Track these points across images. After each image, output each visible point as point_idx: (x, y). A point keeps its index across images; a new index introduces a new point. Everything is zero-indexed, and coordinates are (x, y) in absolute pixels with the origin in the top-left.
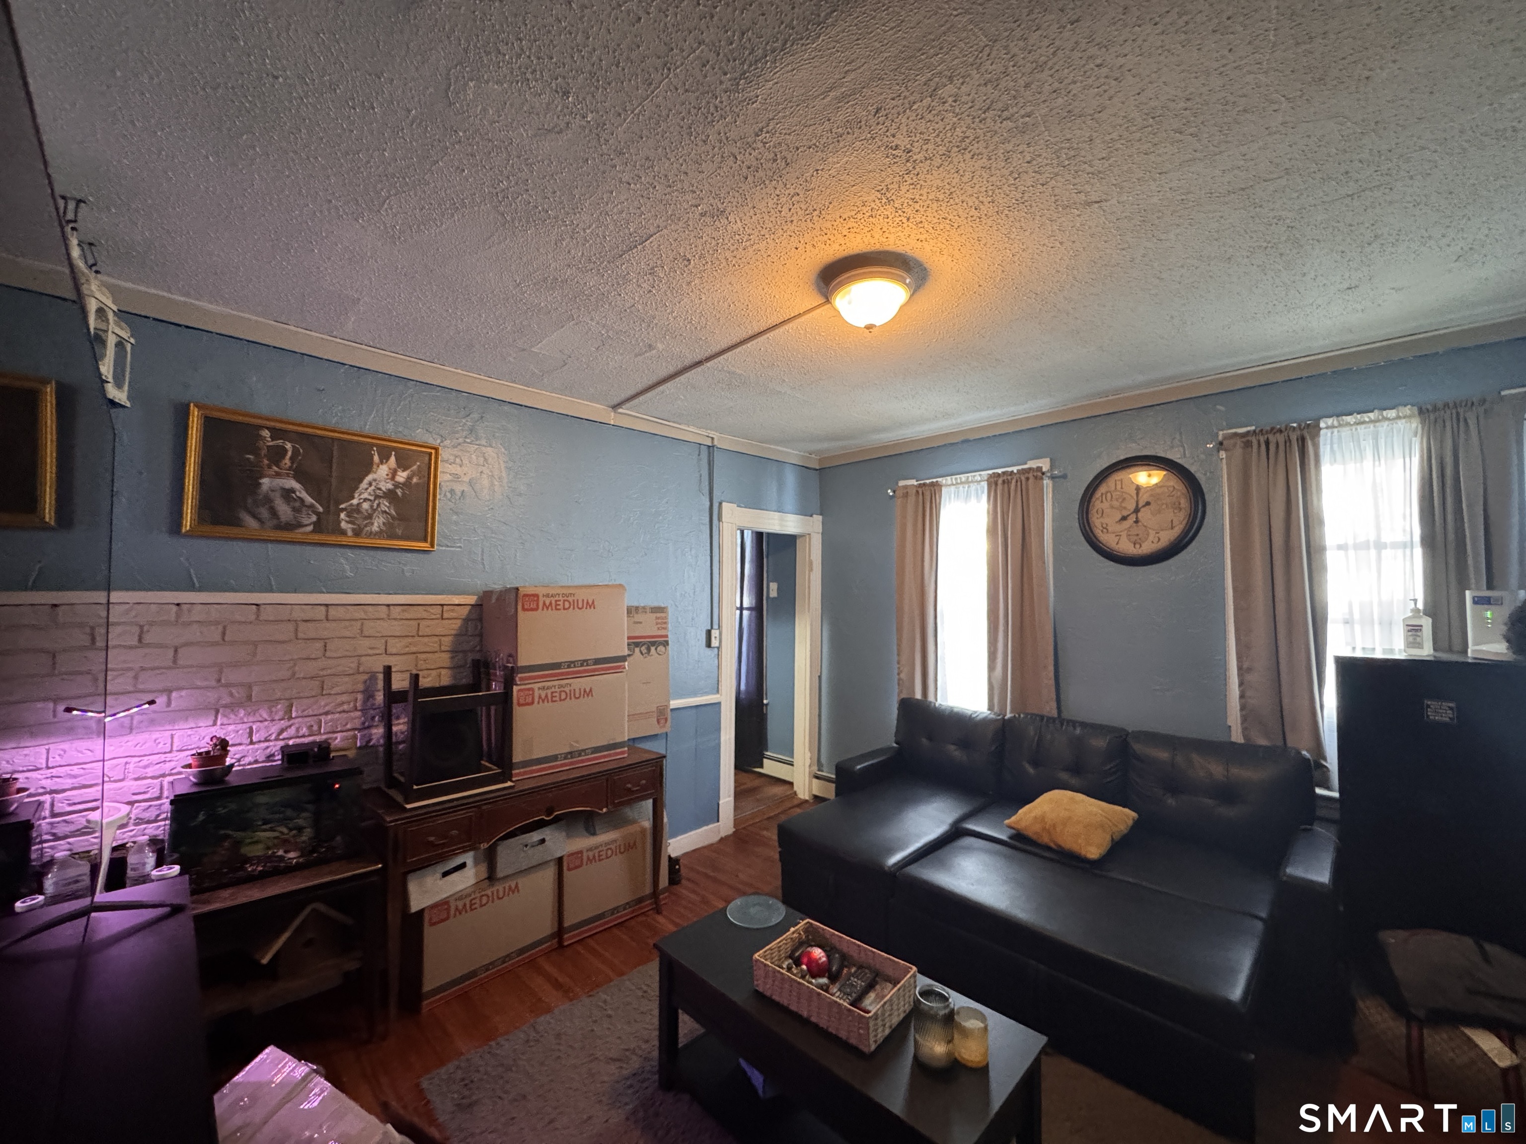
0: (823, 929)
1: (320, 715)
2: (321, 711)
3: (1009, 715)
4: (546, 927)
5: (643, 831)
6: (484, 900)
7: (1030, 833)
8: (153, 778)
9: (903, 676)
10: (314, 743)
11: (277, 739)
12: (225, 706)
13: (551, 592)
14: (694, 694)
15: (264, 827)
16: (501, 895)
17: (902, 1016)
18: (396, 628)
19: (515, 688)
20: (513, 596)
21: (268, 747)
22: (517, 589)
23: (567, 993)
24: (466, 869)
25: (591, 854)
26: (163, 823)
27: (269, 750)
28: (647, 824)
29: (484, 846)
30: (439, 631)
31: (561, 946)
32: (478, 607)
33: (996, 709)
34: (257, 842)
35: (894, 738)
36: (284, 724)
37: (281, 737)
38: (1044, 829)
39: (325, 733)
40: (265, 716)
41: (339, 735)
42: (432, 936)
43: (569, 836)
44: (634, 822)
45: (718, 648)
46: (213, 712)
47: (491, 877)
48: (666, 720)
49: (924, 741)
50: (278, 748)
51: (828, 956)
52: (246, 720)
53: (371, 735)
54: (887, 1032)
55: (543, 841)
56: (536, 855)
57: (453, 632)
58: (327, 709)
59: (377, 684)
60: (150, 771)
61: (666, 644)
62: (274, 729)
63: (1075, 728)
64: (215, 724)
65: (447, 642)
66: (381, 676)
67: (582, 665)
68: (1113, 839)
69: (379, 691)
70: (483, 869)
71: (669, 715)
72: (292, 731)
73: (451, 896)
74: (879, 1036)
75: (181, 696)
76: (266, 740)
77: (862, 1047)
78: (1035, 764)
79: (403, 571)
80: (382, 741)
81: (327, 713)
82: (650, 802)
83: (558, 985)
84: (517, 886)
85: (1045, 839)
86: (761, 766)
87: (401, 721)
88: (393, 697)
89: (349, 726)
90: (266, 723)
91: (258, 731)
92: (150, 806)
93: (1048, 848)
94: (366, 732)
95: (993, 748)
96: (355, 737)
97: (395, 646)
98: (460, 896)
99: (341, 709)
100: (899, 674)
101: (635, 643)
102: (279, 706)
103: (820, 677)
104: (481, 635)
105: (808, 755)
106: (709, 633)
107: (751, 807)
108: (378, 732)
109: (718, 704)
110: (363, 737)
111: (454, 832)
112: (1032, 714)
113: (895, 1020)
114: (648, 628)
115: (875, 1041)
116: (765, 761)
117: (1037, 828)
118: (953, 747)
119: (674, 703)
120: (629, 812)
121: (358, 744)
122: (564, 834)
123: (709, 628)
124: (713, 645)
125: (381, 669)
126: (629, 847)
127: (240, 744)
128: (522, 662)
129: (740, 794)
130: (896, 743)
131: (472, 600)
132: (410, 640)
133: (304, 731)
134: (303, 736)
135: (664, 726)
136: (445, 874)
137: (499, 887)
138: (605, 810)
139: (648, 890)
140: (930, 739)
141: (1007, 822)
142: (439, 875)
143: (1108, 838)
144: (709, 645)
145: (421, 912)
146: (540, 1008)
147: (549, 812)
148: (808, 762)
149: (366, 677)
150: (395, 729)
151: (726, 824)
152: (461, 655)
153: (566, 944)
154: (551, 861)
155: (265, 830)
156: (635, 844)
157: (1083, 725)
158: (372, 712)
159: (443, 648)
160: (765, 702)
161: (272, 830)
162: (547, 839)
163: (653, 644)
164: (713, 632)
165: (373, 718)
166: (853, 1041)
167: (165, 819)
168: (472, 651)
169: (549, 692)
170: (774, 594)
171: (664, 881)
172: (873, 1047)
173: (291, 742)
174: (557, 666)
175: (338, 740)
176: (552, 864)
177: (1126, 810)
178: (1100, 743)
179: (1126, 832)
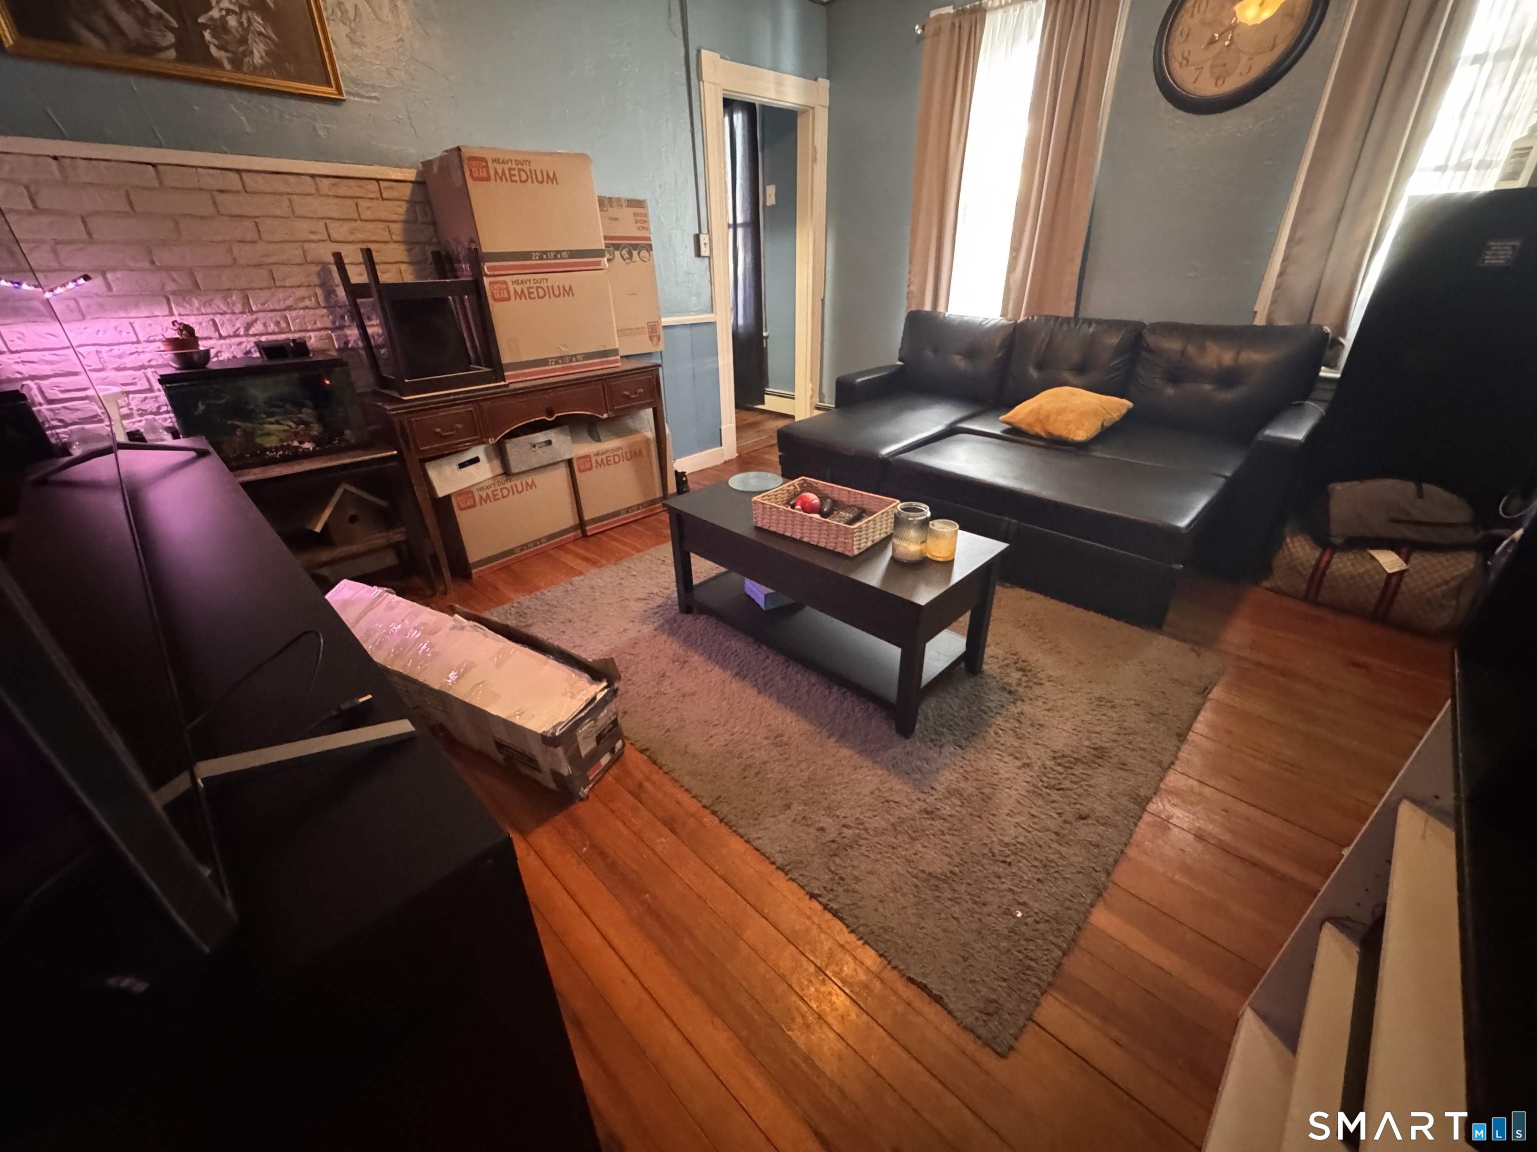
0: (817, 483)
1: (285, 310)
2: (282, 305)
3: (1022, 319)
4: (568, 519)
5: (647, 441)
6: (505, 492)
7: (1023, 426)
8: (134, 369)
9: (913, 288)
10: (288, 339)
11: (247, 335)
12: (174, 293)
13: (501, 157)
14: (687, 312)
15: (269, 420)
16: (520, 489)
17: (883, 536)
18: (332, 208)
19: (486, 281)
20: (455, 160)
21: (241, 343)
22: (458, 149)
23: (594, 563)
24: (479, 464)
25: (599, 459)
26: (167, 416)
27: (244, 346)
28: (651, 434)
29: (492, 441)
30: (384, 215)
31: (584, 535)
32: (420, 184)
33: (1010, 316)
34: (269, 434)
35: (897, 355)
36: (248, 318)
37: (250, 333)
38: (1038, 420)
39: (295, 332)
40: (224, 308)
41: (312, 334)
42: (465, 519)
43: (574, 442)
44: (637, 432)
45: (709, 258)
46: (165, 301)
47: (507, 472)
48: (659, 338)
49: (929, 354)
50: (252, 344)
51: (821, 501)
52: (203, 311)
53: (346, 336)
54: (870, 544)
55: (549, 443)
56: (544, 456)
57: (402, 218)
58: (288, 303)
59: (333, 278)
60: (129, 361)
61: (649, 248)
62: (240, 323)
63: (1090, 326)
64: (171, 314)
65: (397, 228)
66: (334, 268)
67: (555, 258)
68: (1103, 424)
69: (337, 286)
70: (497, 463)
71: (662, 332)
72: (257, 328)
73: (473, 485)
74: (862, 545)
75: (118, 279)
76: (236, 335)
77: (847, 553)
78: (1040, 367)
79: (314, 129)
80: (360, 344)
81: (289, 308)
82: (649, 411)
83: (586, 559)
84: (533, 482)
85: (1038, 430)
86: (763, 403)
87: (374, 322)
88: (355, 291)
89: (319, 325)
90: (228, 316)
91: (222, 325)
92: (146, 398)
93: (1037, 437)
94: (339, 332)
95: (1000, 355)
96: (330, 337)
97: (340, 231)
98: (480, 487)
99: (302, 305)
100: (909, 286)
101: (615, 245)
102: (234, 298)
103: (823, 300)
104: (434, 223)
105: (810, 386)
106: (697, 238)
107: (752, 439)
108: (353, 333)
109: (713, 324)
110: (339, 338)
111: (459, 426)
112: (1046, 316)
113: (878, 538)
114: (627, 228)
115: (859, 549)
116: (766, 396)
117: (1031, 419)
118: (958, 357)
119: (666, 321)
120: (630, 422)
121: (337, 346)
122: (569, 438)
123: (697, 232)
124: (703, 254)
125: (331, 259)
126: (635, 455)
127: (210, 338)
128: (487, 247)
129: (741, 428)
130: (900, 360)
131: (410, 174)
132: (353, 224)
133: (272, 327)
134: (273, 333)
135: (658, 344)
136: (462, 466)
137: (517, 482)
138: (605, 416)
139: (659, 494)
140: (936, 351)
141: (1001, 418)
142: (455, 467)
143: (1099, 424)
144: (698, 254)
145: (448, 497)
146: (573, 572)
147: (550, 413)
148: (809, 393)
149: (318, 268)
150: (370, 331)
151: (729, 448)
152: (417, 248)
153: (589, 534)
154: (562, 461)
155: (272, 423)
156: (640, 451)
157: (1100, 322)
158: (338, 310)
159: (395, 238)
160: (765, 334)
161: (278, 422)
162: (553, 441)
163: (635, 247)
164: (702, 237)
165: (342, 317)
166: (839, 550)
167: (167, 412)
168: (429, 243)
169: (525, 287)
170: (771, 201)
171: (672, 487)
172: (856, 552)
173: (263, 339)
174: (527, 256)
175: (313, 340)
176: (563, 465)
177: (1124, 401)
178: (1113, 340)
179: (1118, 419)
